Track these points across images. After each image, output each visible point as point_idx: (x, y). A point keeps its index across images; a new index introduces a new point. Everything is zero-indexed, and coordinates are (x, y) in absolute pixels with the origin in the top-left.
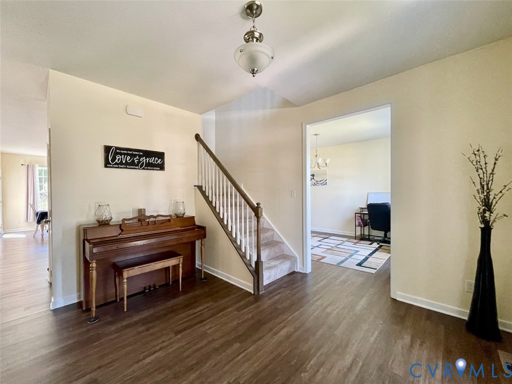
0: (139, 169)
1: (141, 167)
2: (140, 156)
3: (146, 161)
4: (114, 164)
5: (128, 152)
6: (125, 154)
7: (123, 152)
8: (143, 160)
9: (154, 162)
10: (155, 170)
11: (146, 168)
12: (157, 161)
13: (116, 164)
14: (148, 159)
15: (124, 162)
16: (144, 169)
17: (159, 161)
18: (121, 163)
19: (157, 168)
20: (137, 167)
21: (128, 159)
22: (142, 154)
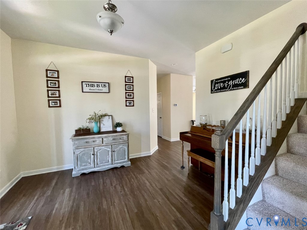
0: (228, 91)
1: (229, 89)
2: (229, 81)
3: (233, 83)
4: (215, 91)
5: (222, 80)
6: (220, 82)
7: (218, 81)
8: (231, 83)
9: (239, 82)
10: (239, 89)
11: (233, 89)
12: (241, 81)
13: (216, 90)
14: (234, 81)
15: (219, 88)
16: (231, 90)
17: (243, 80)
18: (218, 89)
19: (241, 87)
20: (227, 90)
21: (221, 86)
22: (230, 78)
